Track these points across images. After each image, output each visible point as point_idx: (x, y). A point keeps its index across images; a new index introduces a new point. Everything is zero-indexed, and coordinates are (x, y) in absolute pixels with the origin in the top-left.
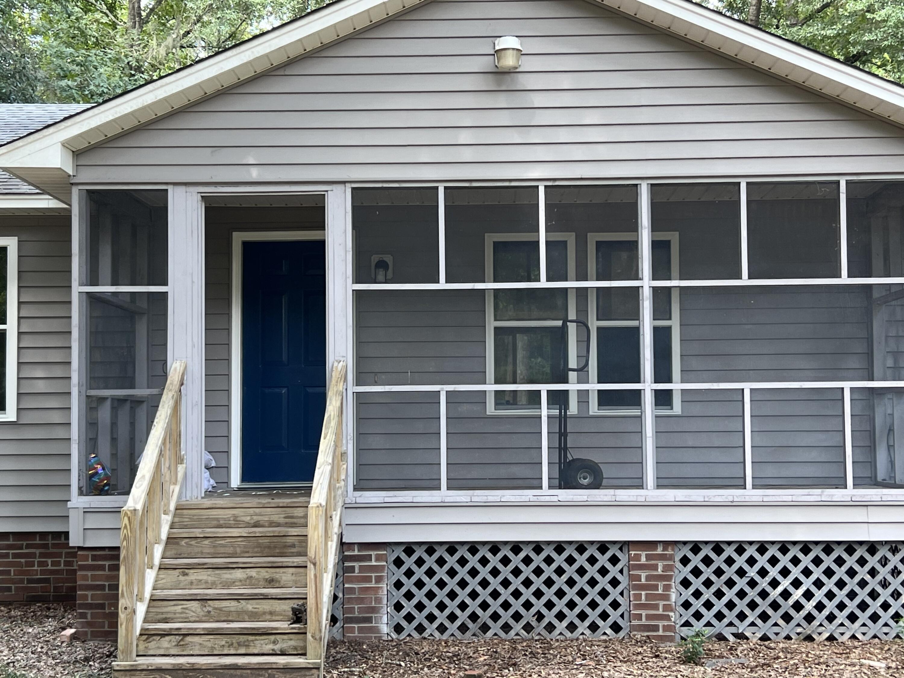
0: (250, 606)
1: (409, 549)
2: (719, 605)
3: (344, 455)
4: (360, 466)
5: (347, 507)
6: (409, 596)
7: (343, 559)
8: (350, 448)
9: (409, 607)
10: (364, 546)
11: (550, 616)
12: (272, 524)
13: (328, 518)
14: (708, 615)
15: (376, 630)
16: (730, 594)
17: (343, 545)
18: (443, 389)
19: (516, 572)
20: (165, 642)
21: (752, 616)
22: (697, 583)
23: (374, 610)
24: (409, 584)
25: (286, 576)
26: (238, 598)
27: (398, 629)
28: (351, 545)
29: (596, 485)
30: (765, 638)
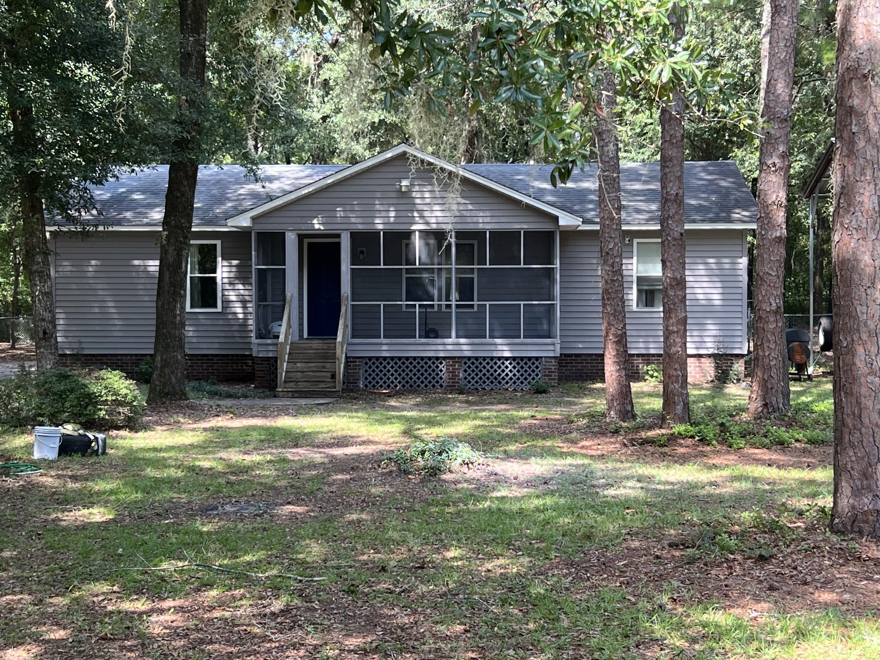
0: (317, 374)
1: (370, 358)
2: (477, 378)
3: (347, 326)
4: (353, 330)
5: (348, 344)
6: (370, 375)
7: (347, 362)
8: (349, 323)
9: (370, 379)
10: (354, 358)
11: (418, 382)
12: (323, 349)
13: (342, 347)
14: (473, 382)
15: (359, 386)
16: (480, 375)
17: (347, 357)
18: (382, 303)
19: (407, 367)
20: (291, 384)
21: (488, 382)
22: (469, 371)
23: (358, 380)
24: (370, 371)
25: (328, 365)
26: (313, 372)
27: (366, 386)
28: (350, 357)
29: (436, 337)
30: (492, 389)
